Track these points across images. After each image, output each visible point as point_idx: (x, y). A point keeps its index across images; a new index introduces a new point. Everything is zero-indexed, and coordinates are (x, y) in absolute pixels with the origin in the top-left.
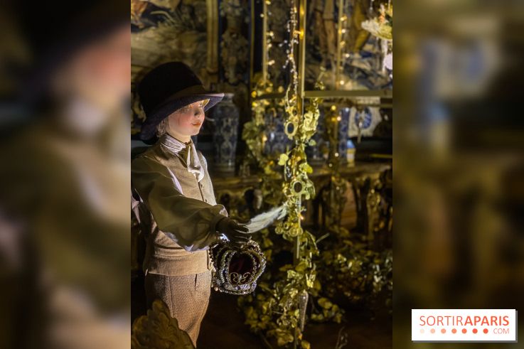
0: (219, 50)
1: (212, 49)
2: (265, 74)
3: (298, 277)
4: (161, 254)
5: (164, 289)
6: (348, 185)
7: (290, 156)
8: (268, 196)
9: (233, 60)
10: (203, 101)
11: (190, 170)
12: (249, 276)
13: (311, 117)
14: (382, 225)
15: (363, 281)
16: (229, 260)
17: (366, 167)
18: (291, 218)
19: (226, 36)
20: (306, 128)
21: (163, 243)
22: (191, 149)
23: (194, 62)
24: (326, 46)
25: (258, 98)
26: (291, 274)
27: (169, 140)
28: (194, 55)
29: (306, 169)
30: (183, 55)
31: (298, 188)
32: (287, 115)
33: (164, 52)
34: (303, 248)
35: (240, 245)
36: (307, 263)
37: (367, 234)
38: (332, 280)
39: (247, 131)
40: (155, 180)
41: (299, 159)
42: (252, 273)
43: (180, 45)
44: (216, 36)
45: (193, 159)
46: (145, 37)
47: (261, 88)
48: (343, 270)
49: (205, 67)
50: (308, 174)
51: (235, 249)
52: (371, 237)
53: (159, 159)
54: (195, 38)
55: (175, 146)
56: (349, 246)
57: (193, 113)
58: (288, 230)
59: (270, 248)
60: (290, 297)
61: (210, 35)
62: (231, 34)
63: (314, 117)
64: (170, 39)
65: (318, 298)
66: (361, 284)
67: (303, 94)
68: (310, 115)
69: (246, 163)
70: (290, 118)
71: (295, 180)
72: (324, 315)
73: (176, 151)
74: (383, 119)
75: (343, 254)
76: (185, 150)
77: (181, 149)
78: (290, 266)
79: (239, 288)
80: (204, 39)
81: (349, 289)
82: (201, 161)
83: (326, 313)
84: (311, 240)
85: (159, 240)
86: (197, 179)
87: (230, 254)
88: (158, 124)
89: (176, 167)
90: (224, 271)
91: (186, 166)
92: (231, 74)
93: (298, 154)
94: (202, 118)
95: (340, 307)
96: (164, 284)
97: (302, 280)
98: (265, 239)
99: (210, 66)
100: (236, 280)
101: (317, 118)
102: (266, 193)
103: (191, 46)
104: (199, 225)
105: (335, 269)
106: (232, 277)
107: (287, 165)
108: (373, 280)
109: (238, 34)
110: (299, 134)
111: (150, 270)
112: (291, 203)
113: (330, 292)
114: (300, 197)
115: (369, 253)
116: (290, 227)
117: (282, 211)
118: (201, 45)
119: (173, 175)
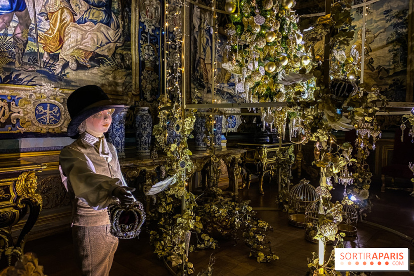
0: (140, 81)
1: (135, 80)
2: (166, 94)
3: (184, 222)
4: (82, 212)
5: (84, 236)
6: (222, 162)
7: (178, 145)
8: (169, 170)
9: (149, 87)
10: (110, 110)
11: (101, 155)
12: (134, 226)
13: (190, 121)
14: (244, 186)
15: (228, 221)
16: (119, 216)
17: (232, 151)
18: (179, 184)
19: (144, 72)
20: (187, 127)
21: (83, 204)
22: (103, 142)
23: (124, 88)
24: (207, 79)
25: (162, 109)
26: (179, 220)
27: (88, 136)
28: (123, 84)
29: (188, 152)
30: (117, 84)
31: (183, 165)
32: (175, 119)
33: (104, 82)
34: (187, 203)
35: (126, 205)
36: (190, 213)
37: (234, 192)
38: (210, 222)
39: (155, 130)
40: (74, 163)
41: (183, 146)
42: (135, 224)
43: (114, 78)
44: (138, 72)
45: (104, 148)
46: (91, 73)
47: (163, 104)
48: (216, 215)
49: (131, 91)
50: (189, 156)
51: (123, 208)
52: (237, 193)
53: (79, 148)
54: (124, 73)
55: (91, 140)
56: (221, 200)
57: (103, 118)
58: (177, 192)
59: (171, 203)
60: (179, 235)
61: (134, 72)
62: (148, 71)
63: (192, 121)
64: (108, 74)
65: (201, 234)
66: (228, 223)
67: (185, 106)
68: (189, 119)
69: (155, 150)
70: (177, 122)
71: (181, 160)
72: (205, 245)
73: (92, 143)
74: (243, 122)
75: (216, 205)
76: (98, 142)
77: (96, 141)
78: (179, 215)
79: (127, 234)
80: (130, 74)
81: (220, 227)
82: (111, 149)
83: (206, 243)
84: (193, 198)
85: (80, 203)
86: (107, 161)
87: (120, 211)
88: (79, 125)
89: (92, 154)
90: (115, 224)
91: (98, 152)
92: (148, 95)
93: (183, 144)
94: (109, 121)
95: (215, 239)
96: (84, 232)
97: (187, 223)
98: (168, 198)
99: (134, 90)
100: (125, 229)
101: (194, 121)
102: (168, 168)
103: (122, 79)
104: (101, 192)
105: (211, 215)
106: (121, 227)
107: (176, 150)
108: (235, 221)
109: (152, 72)
110: (183, 131)
111: (74, 223)
112: (178, 175)
113: (209, 230)
114: (185, 171)
115: (233, 204)
116: (179, 190)
117: (173, 179)
118: (128, 78)
119: (88, 159)
